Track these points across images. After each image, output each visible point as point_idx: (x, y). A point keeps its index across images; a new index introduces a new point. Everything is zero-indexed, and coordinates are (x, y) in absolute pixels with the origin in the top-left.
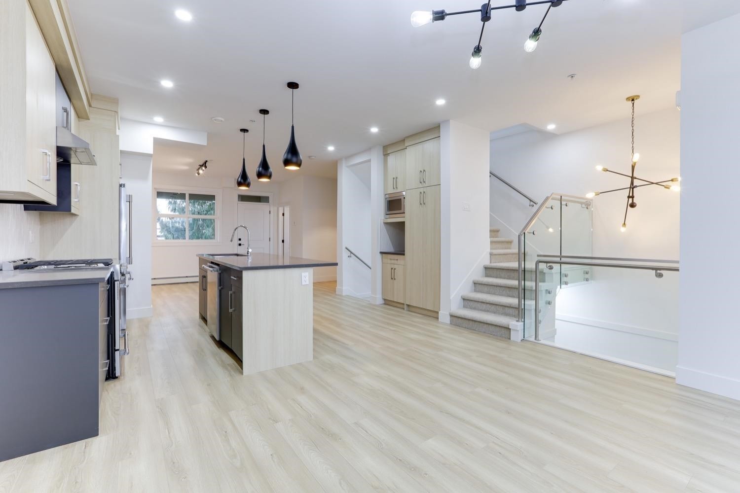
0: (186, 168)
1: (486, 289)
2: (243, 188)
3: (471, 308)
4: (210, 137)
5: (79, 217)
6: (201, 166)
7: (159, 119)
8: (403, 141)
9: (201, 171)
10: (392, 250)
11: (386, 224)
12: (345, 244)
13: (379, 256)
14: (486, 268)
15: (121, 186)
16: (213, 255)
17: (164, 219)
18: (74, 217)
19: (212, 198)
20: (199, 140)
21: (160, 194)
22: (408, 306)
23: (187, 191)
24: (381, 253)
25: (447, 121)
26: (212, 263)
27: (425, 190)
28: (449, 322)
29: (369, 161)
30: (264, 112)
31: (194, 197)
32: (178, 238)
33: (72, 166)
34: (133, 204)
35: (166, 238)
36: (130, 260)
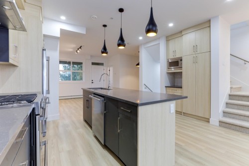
0: (71, 50)
1: (236, 107)
2: (104, 55)
3: (230, 118)
4: (88, 30)
5: (18, 68)
6: (78, 49)
7: (63, 18)
8: (181, 32)
9: (78, 51)
10: (169, 85)
11: (167, 73)
12: (144, 83)
13: (165, 88)
14: (230, 95)
15: (43, 50)
16: (90, 89)
17: (61, 73)
18: (15, 68)
19: (81, 63)
20: (82, 31)
21: (61, 62)
22: (184, 113)
23: (72, 60)
24: (166, 87)
25: (216, 17)
26: (94, 94)
27: (197, 55)
28: (218, 125)
29: (159, 44)
30: (121, 10)
31: (74, 63)
32: (66, 80)
33: (10, 30)
34: (50, 61)
35: (62, 80)
36: (48, 92)
